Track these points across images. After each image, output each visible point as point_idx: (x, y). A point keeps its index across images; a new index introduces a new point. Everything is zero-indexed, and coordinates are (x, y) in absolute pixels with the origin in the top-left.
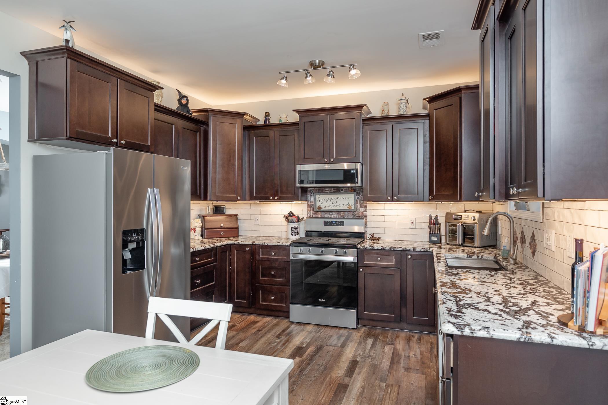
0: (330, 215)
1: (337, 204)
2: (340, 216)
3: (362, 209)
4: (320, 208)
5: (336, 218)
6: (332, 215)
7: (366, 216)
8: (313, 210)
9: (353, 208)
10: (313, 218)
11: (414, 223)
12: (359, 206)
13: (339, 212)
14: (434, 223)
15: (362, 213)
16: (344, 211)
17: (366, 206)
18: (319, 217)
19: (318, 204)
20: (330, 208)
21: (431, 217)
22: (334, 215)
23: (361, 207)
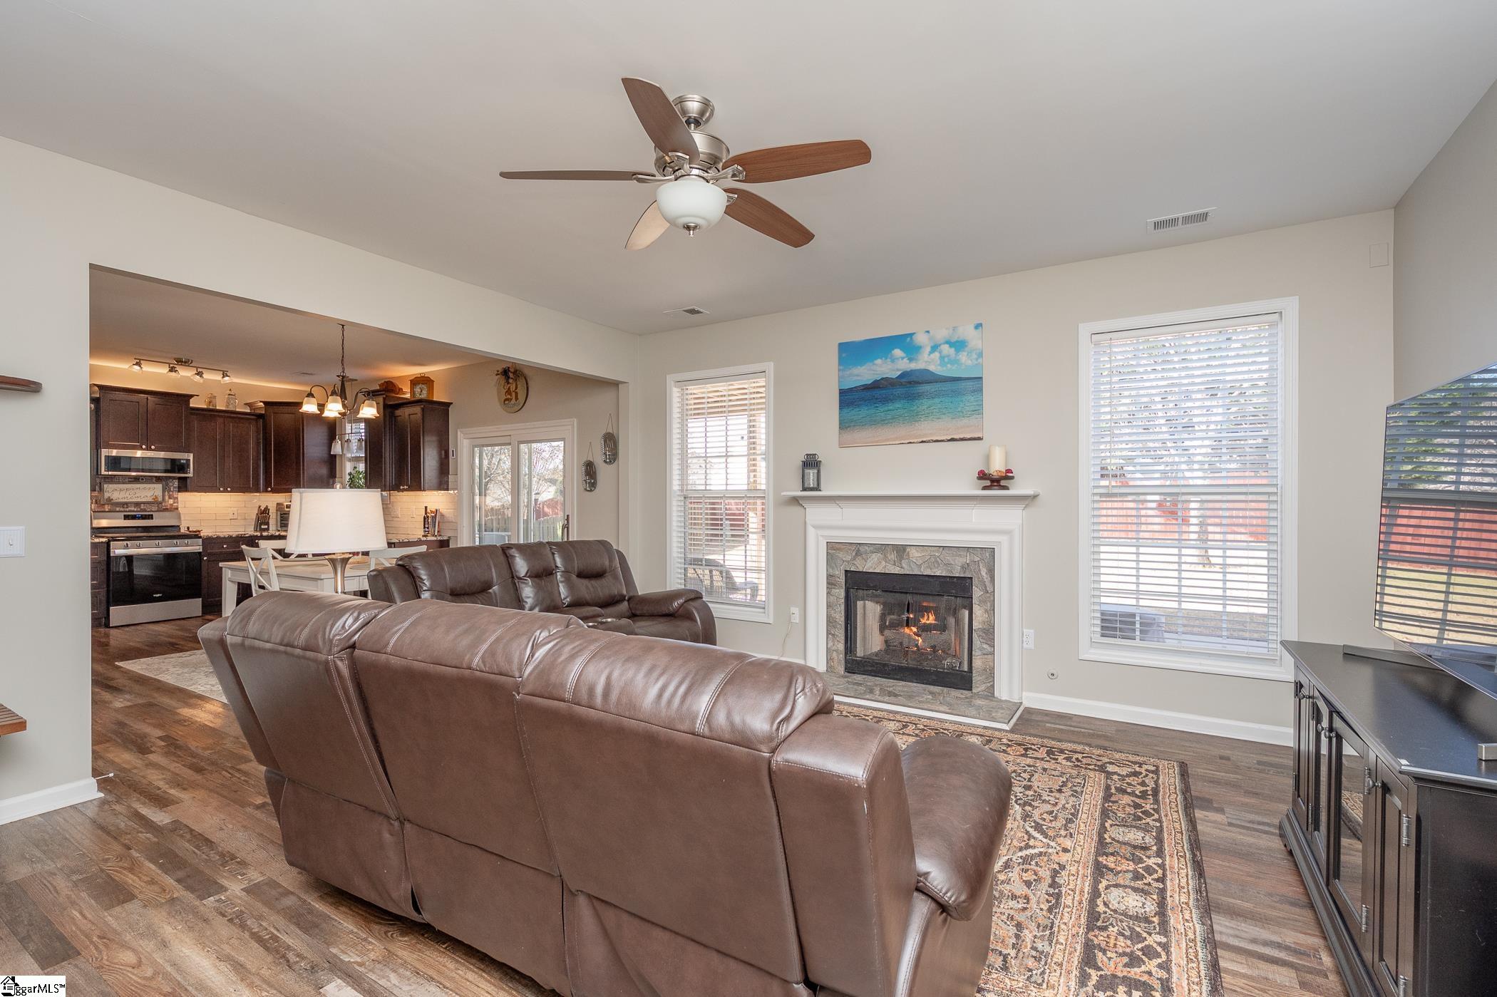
0: (123, 507)
1: (136, 495)
2: (139, 509)
3: (171, 501)
4: (109, 500)
5: (134, 511)
6: (127, 507)
7: (177, 509)
8: (96, 503)
9: (160, 499)
10: (98, 512)
11: (236, 513)
12: (167, 498)
13: (137, 504)
14: (264, 513)
15: (171, 505)
16: (144, 503)
17: (177, 498)
18: (107, 510)
19: (107, 495)
20: (126, 500)
21: (260, 507)
22: (130, 508)
23: (170, 498)
